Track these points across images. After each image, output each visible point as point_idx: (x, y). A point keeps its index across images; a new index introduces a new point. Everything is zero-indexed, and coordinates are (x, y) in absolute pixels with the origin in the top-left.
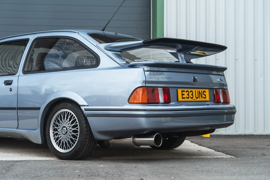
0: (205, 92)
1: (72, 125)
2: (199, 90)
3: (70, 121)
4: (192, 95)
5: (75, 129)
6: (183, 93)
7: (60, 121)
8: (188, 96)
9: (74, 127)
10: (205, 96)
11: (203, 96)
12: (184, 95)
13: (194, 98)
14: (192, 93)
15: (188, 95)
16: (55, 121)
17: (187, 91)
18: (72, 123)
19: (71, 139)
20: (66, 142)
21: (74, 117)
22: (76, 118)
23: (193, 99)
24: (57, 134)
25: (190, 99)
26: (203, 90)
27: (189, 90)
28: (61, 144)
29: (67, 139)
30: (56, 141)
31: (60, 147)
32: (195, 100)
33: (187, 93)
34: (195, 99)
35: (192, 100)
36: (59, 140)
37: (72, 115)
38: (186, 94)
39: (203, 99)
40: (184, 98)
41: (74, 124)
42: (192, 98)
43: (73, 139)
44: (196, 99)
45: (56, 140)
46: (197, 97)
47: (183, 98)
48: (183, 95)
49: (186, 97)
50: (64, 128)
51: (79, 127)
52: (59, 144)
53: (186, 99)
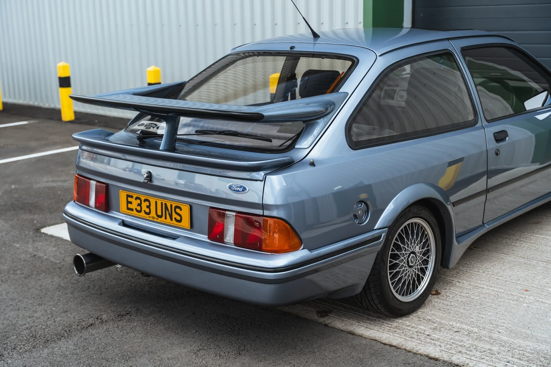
0: (179, 208)
2: (164, 201)
4: (149, 207)
6: (130, 199)
8: (139, 208)
10: (178, 218)
11: (174, 215)
12: (131, 203)
13: (153, 214)
14: (147, 203)
15: (140, 205)
17: (137, 198)
23: (150, 215)
25: (143, 215)
26: (175, 204)
27: (142, 197)
32: (155, 220)
33: (138, 201)
34: (154, 218)
35: (147, 217)
38: (134, 202)
39: (174, 223)
40: (132, 210)
42: (147, 214)
44: (156, 217)
46: (159, 213)
47: (128, 209)
48: (129, 202)
49: (136, 209)
53: (135, 213)
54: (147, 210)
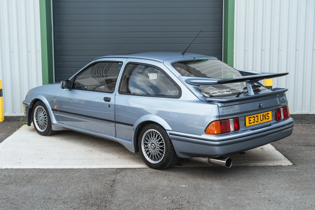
0: (268, 114)
1: (158, 140)
2: (263, 114)
3: (155, 137)
4: (258, 119)
5: (161, 142)
6: (250, 119)
7: (148, 140)
8: (254, 121)
9: (159, 141)
10: (268, 118)
11: (267, 117)
12: (251, 120)
13: (259, 121)
14: (257, 117)
16: (145, 141)
17: (253, 117)
18: (157, 139)
19: (160, 151)
20: (156, 155)
21: (158, 134)
22: (159, 133)
24: (148, 151)
25: (256, 123)
26: (266, 113)
27: (255, 116)
28: (153, 157)
29: (157, 152)
30: (149, 157)
31: (153, 160)
33: (254, 118)
34: (259, 122)
35: (257, 123)
36: (151, 154)
37: (156, 132)
38: (252, 119)
39: (267, 120)
40: (251, 123)
41: (159, 139)
42: (257, 122)
43: (161, 150)
44: (261, 121)
45: (149, 155)
46: (262, 119)
47: (250, 123)
48: (250, 121)
49: (253, 122)
50: (152, 144)
51: (163, 140)
52: (151, 158)
53: (253, 124)
54: (257, 120)
